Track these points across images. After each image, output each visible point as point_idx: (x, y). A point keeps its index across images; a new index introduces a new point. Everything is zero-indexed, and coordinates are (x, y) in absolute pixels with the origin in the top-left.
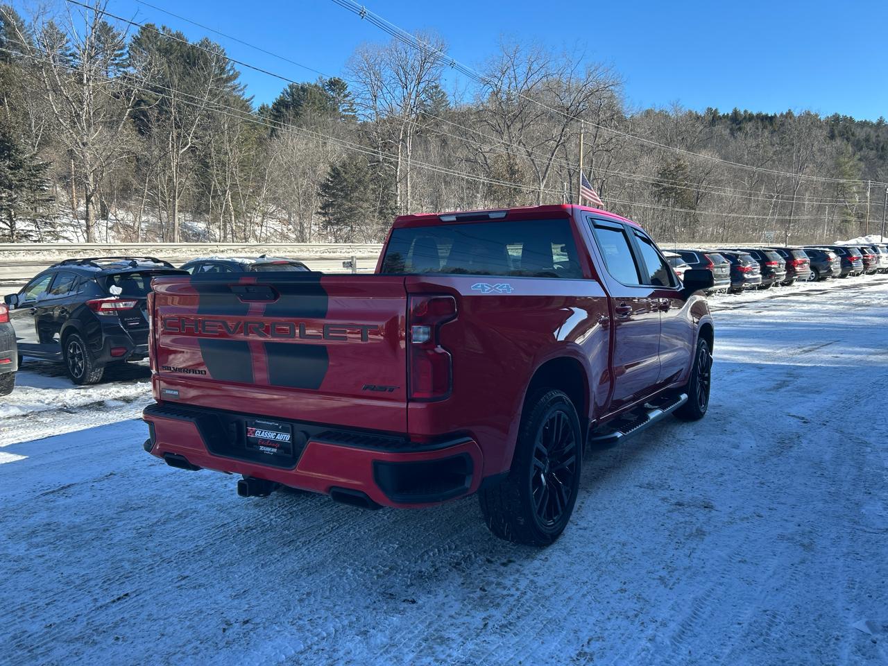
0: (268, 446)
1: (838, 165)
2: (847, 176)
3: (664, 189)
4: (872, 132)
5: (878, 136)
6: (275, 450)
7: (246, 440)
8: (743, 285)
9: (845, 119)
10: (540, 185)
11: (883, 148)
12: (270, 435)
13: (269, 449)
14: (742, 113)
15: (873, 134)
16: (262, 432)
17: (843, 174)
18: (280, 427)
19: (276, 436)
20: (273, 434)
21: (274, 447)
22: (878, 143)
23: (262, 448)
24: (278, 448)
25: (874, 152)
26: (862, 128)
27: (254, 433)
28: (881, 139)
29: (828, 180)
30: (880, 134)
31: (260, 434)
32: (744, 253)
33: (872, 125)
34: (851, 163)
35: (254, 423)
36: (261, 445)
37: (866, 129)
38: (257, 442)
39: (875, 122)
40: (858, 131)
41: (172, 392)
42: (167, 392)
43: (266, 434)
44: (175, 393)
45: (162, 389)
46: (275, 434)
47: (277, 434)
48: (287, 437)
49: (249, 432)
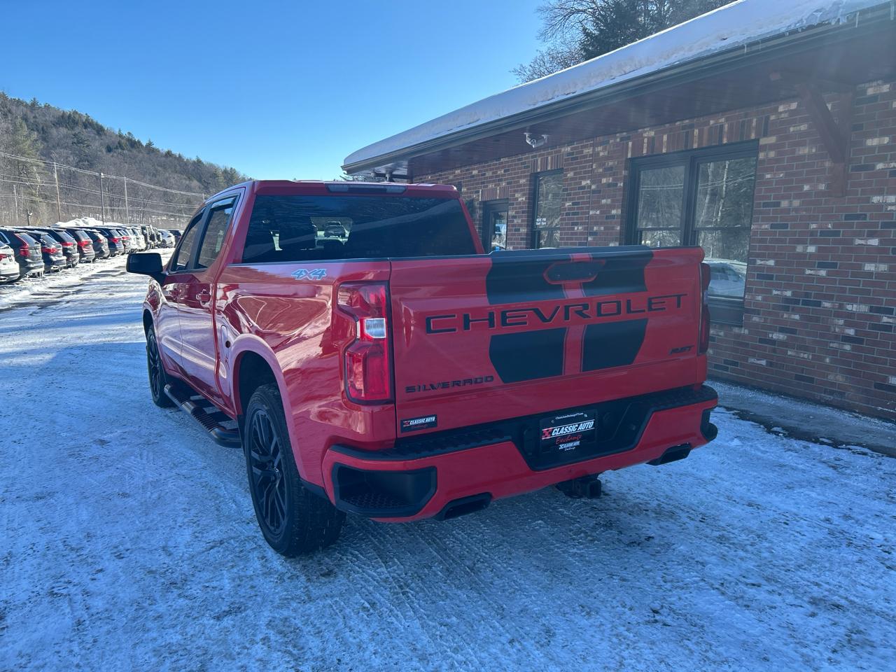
0: (569, 442)
1: (16, 143)
4: (29, 112)
5: (35, 117)
6: (578, 443)
7: (540, 444)
8: (52, 268)
11: (43, 130)
12: (571, 429)
13: (570, 445)
15: (30, 116)
16: (561, 428)
17: (22, 152)
18: (584, 416)
19: (577, 428)
20: (574, 427)
21: (575, 440)
22: (37, 124)
23: (561, 447)
24: (580, 440)
26: (17, 106)
27: (551, 433)
28: (39, 121)
30: (37, 115)
31: (557, 432)
32: (43, 233)
33: (26, 105)
34: (29, 142)
35: (553, 421)
36: (561, 443)
37: (21, 107)
38: (556, 442)
39: (29, 102)
40: (14, 108)
41: (422, 421)
42: (412, 423)
43: (566, 430)
44: (428, 420)
45: (402, 421)
46: (577, 426)
47: (579, 425)
48: (589, 425)
49: (544, 434)
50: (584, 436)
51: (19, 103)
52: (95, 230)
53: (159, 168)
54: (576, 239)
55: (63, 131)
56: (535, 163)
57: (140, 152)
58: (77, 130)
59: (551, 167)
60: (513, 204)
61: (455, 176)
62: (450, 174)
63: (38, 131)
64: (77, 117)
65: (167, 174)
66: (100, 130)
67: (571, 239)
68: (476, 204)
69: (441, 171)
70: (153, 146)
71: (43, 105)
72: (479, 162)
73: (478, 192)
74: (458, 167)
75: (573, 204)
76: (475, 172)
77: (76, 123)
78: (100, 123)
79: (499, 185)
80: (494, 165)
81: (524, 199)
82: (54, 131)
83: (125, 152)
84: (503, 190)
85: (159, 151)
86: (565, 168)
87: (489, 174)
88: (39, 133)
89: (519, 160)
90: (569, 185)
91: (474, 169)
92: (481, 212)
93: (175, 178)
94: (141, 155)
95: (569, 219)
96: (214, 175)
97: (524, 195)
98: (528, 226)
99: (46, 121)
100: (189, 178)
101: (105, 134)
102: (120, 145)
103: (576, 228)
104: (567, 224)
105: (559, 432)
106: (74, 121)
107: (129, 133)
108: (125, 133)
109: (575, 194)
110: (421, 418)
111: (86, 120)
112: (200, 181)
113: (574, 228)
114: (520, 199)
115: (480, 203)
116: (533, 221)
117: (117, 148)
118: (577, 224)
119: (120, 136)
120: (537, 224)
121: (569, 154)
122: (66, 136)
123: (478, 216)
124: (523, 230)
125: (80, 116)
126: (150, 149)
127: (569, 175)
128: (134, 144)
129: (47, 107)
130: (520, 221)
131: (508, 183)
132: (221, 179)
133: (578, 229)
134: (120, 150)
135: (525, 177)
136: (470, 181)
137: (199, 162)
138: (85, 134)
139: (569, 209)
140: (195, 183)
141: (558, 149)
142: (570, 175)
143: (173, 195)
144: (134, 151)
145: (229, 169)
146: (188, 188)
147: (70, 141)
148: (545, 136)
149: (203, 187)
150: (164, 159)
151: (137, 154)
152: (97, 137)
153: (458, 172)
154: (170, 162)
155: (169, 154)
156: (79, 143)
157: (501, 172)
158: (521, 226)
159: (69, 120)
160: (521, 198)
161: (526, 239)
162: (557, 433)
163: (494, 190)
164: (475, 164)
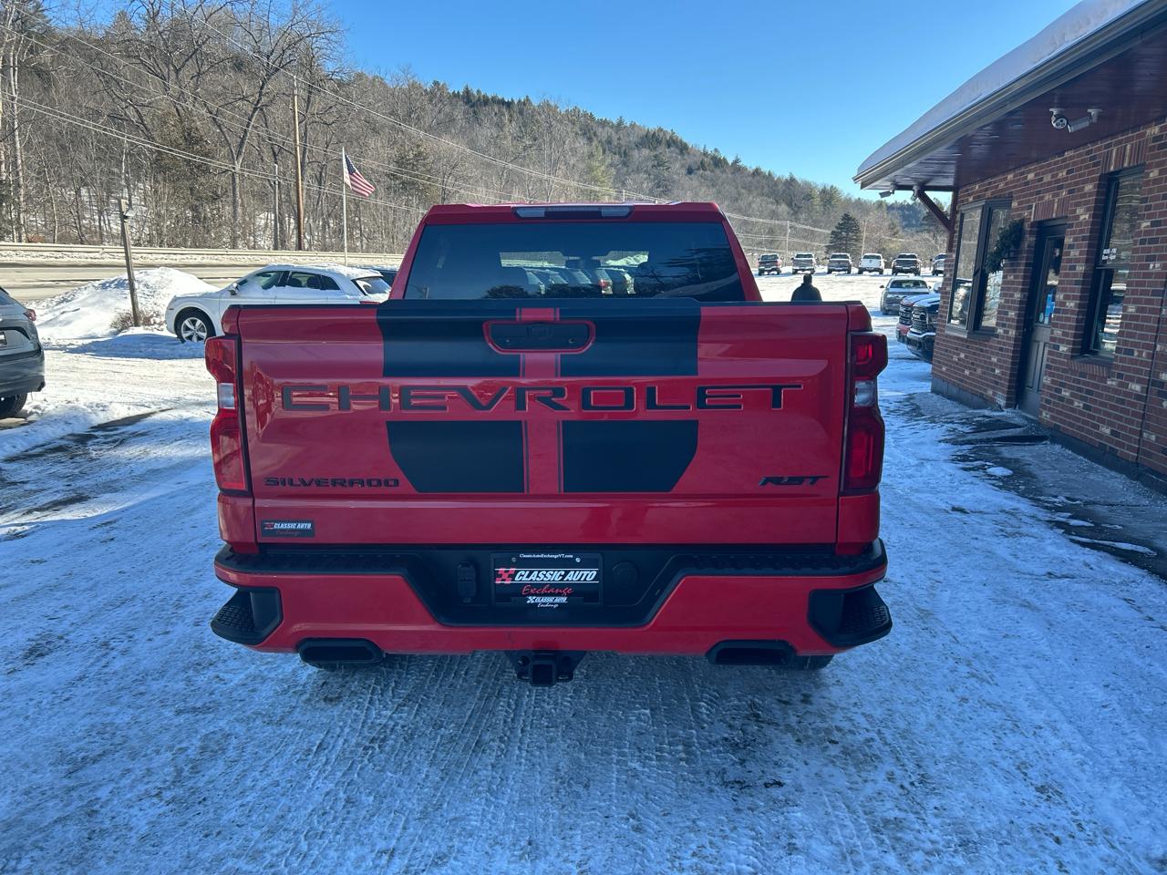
0: (546, 595)
1: (590, 169)
2: (599, 183)
3: (403, 183)
4: (614, 134)
5: (619, 139)
6: (564, 600)
7: (493, 589)
9: (585, 115)
10: (234, 164)
11: (625, 153)
12: (553, 576)
13: (550, 599)
14: (475, 93)
15: (615, 137)
16: (532, 572)
17: (595, 180)
18: (578, 560)
19: (564, 576)
20: (558, 574)
21: (560, 595)
22: (619, 147)
23: (531, 600)
24: (568, 595)
25: (617, 156)
26: (603, 128)
27: (513, 576)
28: (622, 142)
29: (581, 185)
30: (621, 136)
31: (522, 576)
32: (553, 272)
33: (612, 127)
34: (603, 168)
35: (514, 560)
36: (532, 595)
37: (607, 128)
38: (519, 591)
39: (615, 122)
40: (600, 130)
41: (293, 526)
42: (277, 526)
43: (542, 577)
44: (301, 526)
45: (262, 522)
46: (563, 573)
47: (567, 573)
48: (589, 575)
49: (501, 576)
50: (578, 591)
51: (604, 123)
52: (623, 270)
53: (743, 191)
54: (1150, 284)
55: (646, 152)
56: (1108, 155)
57: (724, 172)
58: (661, 149)
59: (1129, 162)
60: (1071, 226)
61: (1007, 184)
62: (1001, 181)
63: (619, 153)
64: (661, 134)
65: (751, 198)
66: (683, 148)
67: (1142, 284)
68: (1027, 227)
69: (992, 177)
70: (741, 164)
71: (628, 125)
72: (1037, 161)
73: (1030, 207)
74: (1011, 170)
75: (1153, 224)
76: (1031, 176)
77: (659, 142)
78: (685, 140)
79: (1058, 195)
80: (1055, 163)
81: (1087, 217)
82: (635, 153)
83: (708, 173)
84: (1063, 203)
85: (746, 169)
86: (1147, 162)
87: (1047, 178)
88: (621, 156)
89: (1088, 153)
90: (1151, 191)
91: (1029, 172)
92: (1033, 239)
93: (757, 202)
94: (724, 176)
95: (1144, 250)
96: (809, 197)
97: (1088, 210)
98: (1087, 261)
99: (630, 142)
100: (777, 202)
101: (689, 154)
102: (702, 166)
103: (1151, 266)
104: (1140, 259)
105: (528, 577)
106: (657, 140)
107: (716, 150)
108: (710, 150)
109: (1157, 207)
110: (293, 522)
111: (671, 137)
112: (789, 204)
113: (1149, 265)
114: (1082, 218)
115: (1033, 225)
116: (1099, 254)
117: (698, 169)
118: (1152, 259)
119: (705, 154)
120: (1104, 258)
121: (1156, 139)
122: (647, 159)
123: (1026, 245)
124: (1081, 268)
125: (665, 133)
126: (737, 168)
127: (1151, 175)
128: (718, 162)
129: (633, 126)
130: (1077, 253)
131: (1070, 192)
132: (817, 201)
133: (1154, 267)
134: (701, 171)
135: (1092, 180)
136: (1023, 190)
137: (792, 180)
138: (667, 153)
139: (1147, 233)
140: (783, 208)
141: (1141, 131)
142: (1154, 174)
143: (754, 224)
144: (718, 171)
145: (828, 188)
146: (774, 215)
147: (650, 164)
148: (1093, 112)
149: (792, 212)
150: (750, 179)
151: (720, 175)
152: (679, 157)
153: (1010, 177)
154: (758, 182)
155: (757, 172)
156: (659, 165)
157: (1063, 174)
158: (1077, 260)
159: (652, 140)
160: (1084, 216)
161: (1083, 283)
162: (524, 579)
163: (1051, 203)
164: (1031, 163)
